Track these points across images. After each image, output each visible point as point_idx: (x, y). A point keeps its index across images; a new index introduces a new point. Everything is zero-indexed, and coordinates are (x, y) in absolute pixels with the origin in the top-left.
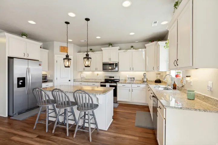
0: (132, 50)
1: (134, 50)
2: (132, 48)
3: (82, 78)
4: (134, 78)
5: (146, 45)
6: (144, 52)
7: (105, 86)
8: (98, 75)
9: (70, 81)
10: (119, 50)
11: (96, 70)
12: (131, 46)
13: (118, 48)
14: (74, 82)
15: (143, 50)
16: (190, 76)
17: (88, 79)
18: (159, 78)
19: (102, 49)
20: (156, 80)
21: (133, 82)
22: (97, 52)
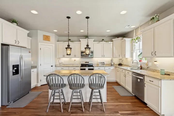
0: (103, 42)
1: (105, 42)
2: (103, 41)
3: (60, 64)
4: (104, 63)
5: (113, 39)
6: (112, 44)
7: (85, 69)
8: (75, 61)
9: (52, 66)
10: (94, 41)
11: (75, 56)
12: (102, 39)
13: (93, 40)
14: (55, 67)
15: (112, 42)
16: (156, 61)
17: (66, 64)
18: (121, 62)
19: (81, 40)
20: (119, 64)
21: (103, 65)
22: (76, 42)
